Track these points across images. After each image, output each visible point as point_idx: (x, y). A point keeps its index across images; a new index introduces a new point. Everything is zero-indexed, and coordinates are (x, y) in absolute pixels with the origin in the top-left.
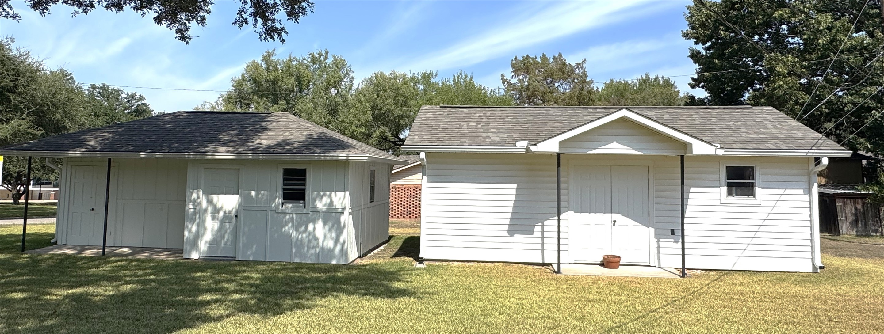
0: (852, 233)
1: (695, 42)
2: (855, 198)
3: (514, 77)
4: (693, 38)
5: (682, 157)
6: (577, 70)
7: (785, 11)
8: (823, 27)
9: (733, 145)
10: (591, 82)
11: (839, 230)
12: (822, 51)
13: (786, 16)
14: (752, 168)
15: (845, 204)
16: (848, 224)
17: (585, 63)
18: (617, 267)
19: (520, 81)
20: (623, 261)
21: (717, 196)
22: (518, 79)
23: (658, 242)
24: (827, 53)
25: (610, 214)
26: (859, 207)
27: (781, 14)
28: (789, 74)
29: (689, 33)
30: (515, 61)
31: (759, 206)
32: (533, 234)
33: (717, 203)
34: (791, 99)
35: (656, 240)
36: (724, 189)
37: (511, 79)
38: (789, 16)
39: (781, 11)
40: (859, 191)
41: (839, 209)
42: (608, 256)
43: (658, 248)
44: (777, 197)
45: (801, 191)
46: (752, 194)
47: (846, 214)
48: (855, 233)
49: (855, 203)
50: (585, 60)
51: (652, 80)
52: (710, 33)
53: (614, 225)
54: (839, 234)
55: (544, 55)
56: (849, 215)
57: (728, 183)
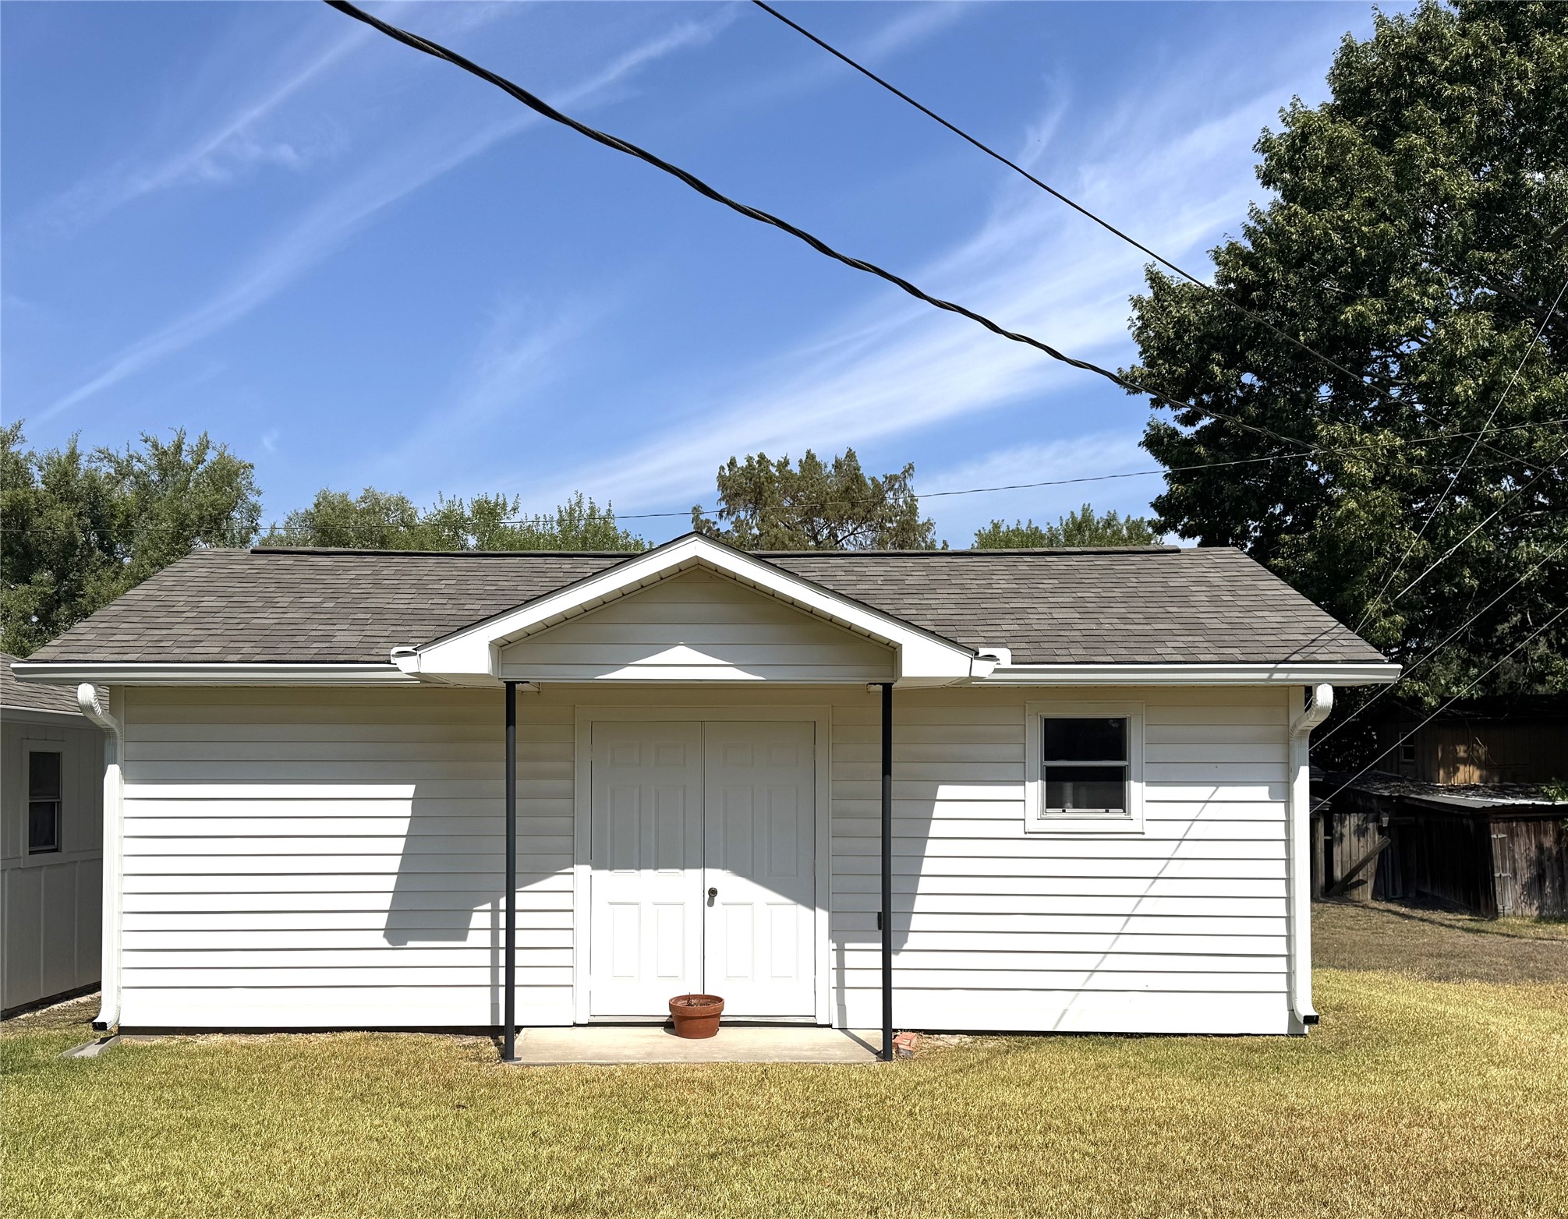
0: (1527, 912)
1: (1151, 399)
2: (1537, 820)
3: (724, 514)
4: (1147, 391)
5: (887, 688)
6: (891, 494)
7: (1373, 305)
8: (1467, 348)
9: (1058, 652)
10: (928, 525)
11: (1496, 906)
12: (1465, 417)
13: (1374, 318)
14: (1122, 722)
15: (1512, 834)
16: (1518, 888)
17: (910, 475)
18: (711, 1032)
19: (738, 524)
20: (729, 1010)
21: (1015, 810)
22: (733, 519)
23: (840, 951)
24: (1475, 423)
25: (698, 872)
26: (1548, 842)
27: (1361, 314)
28: (1378, 481)
29: (1137, 374)
30: (730, 470)
31: (1139, 837)
32: (464, 938)
33: (1017, 830)
34: (1379, 553)
35: (834, 946)
36: (1035, 790)
37: (718, 520)
38: (1382, 321)
39: (1362, 304)
40: (1549, 799)
41: (1496, 849)
42: (688, 998)
43: (841, 968)
44: (1191, 811)
45: (1262, 792)
46: (1116, 801)
47: (1514, 861)
48: (1536, 913)
49: (1537, 833)
50: (911, 467)
51: (1098, 523)
52: (1187, 373)
53: (711, 903)
54: (1493, 913)
55: (810, 456)
56: (1522, 864)
57: (1048, 769)
